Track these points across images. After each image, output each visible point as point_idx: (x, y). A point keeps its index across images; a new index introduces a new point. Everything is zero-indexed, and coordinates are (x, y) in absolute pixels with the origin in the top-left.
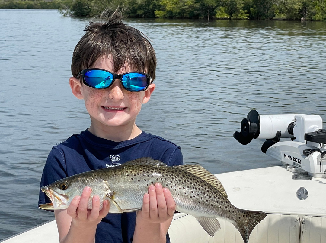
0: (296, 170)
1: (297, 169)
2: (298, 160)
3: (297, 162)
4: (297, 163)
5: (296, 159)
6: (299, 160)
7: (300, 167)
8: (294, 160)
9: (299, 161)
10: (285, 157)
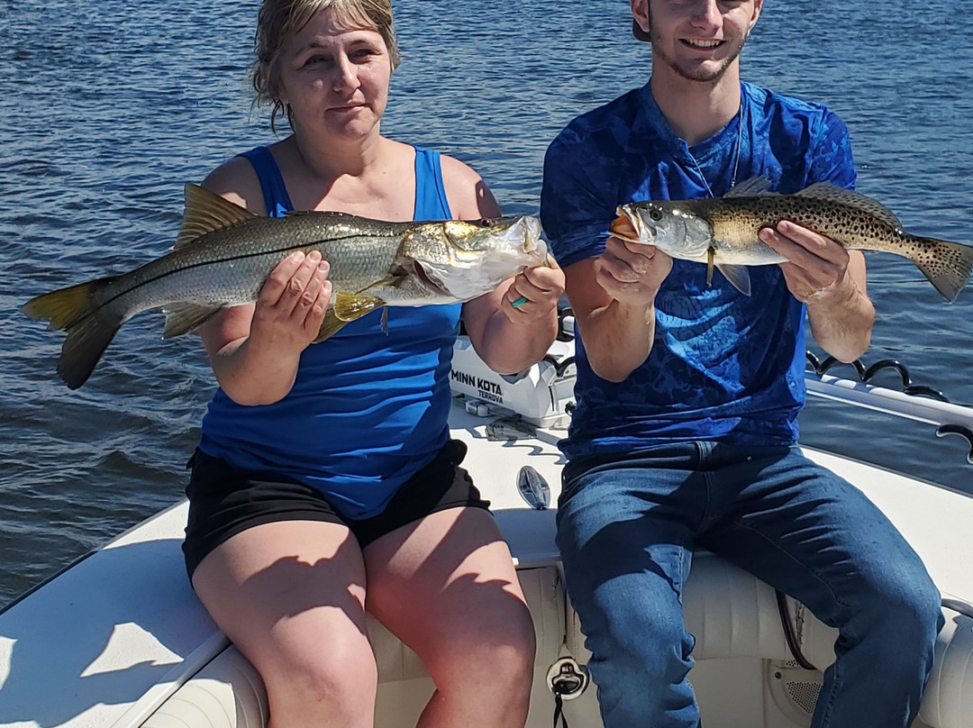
0: (489, 409)
1: (491, 407)
2: (491, 386)
3: (488, 390)
4: (491, 392)
5: (485, 382)
6: (494, 385)
7: (498, 403)
8: (479, 385)
9: (496, 388)
10: (455, 379)
